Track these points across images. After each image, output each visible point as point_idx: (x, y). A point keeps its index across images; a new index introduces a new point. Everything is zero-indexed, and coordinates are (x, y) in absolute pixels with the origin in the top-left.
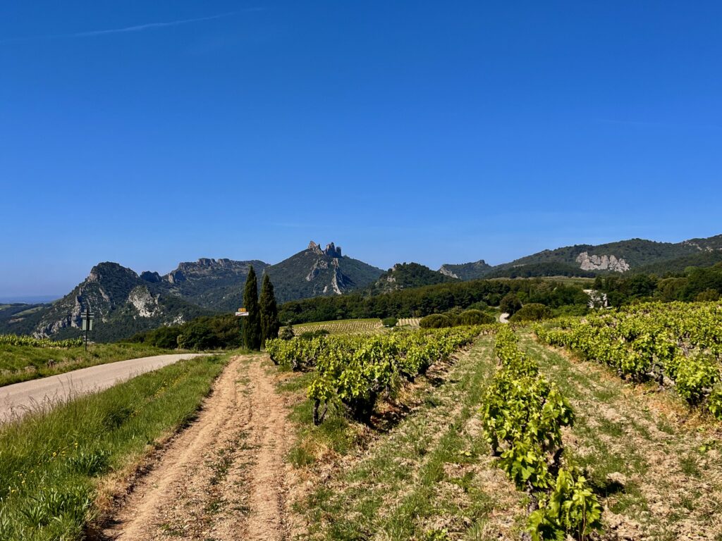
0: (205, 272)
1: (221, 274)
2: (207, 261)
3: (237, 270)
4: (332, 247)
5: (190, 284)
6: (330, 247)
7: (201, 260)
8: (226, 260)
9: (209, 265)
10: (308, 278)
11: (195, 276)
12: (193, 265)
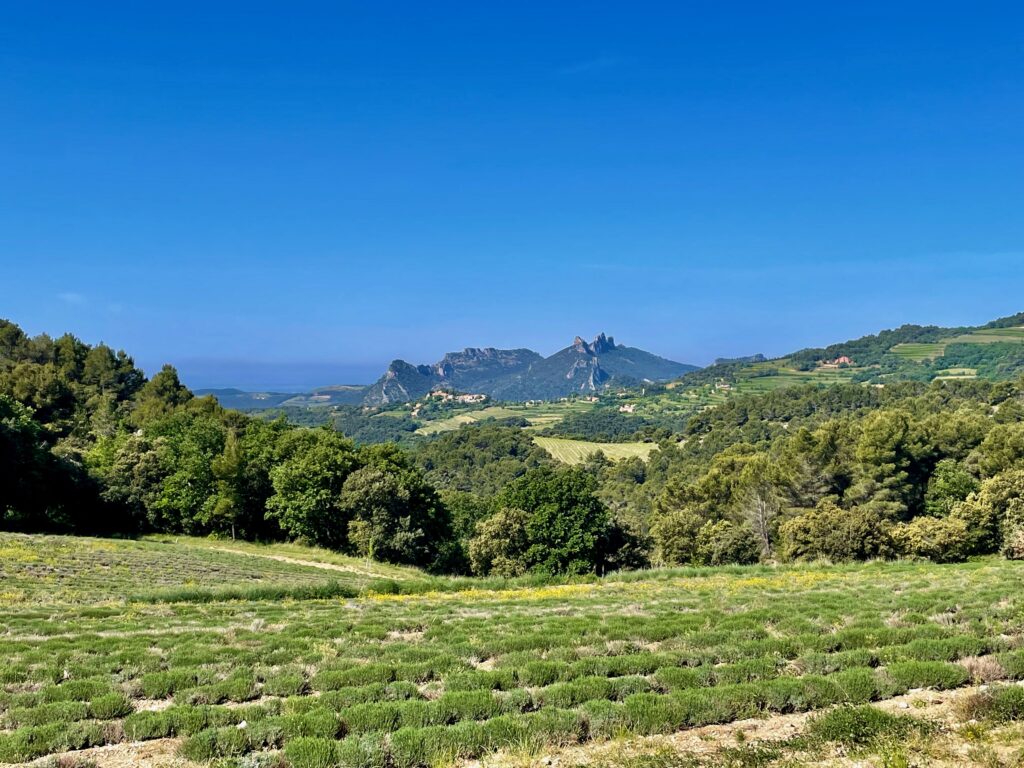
0: (471, 362)
1: (487, 365)
2: (473, 350)
3: (503, 361)
4: (602, 339)
5: (458, 376)
6: (599, 338)
7: (466, 350)
8: (492, 349)
9: (474, 355)
10: (568, 376)
11: (461, 367)
12: (458, 355)
